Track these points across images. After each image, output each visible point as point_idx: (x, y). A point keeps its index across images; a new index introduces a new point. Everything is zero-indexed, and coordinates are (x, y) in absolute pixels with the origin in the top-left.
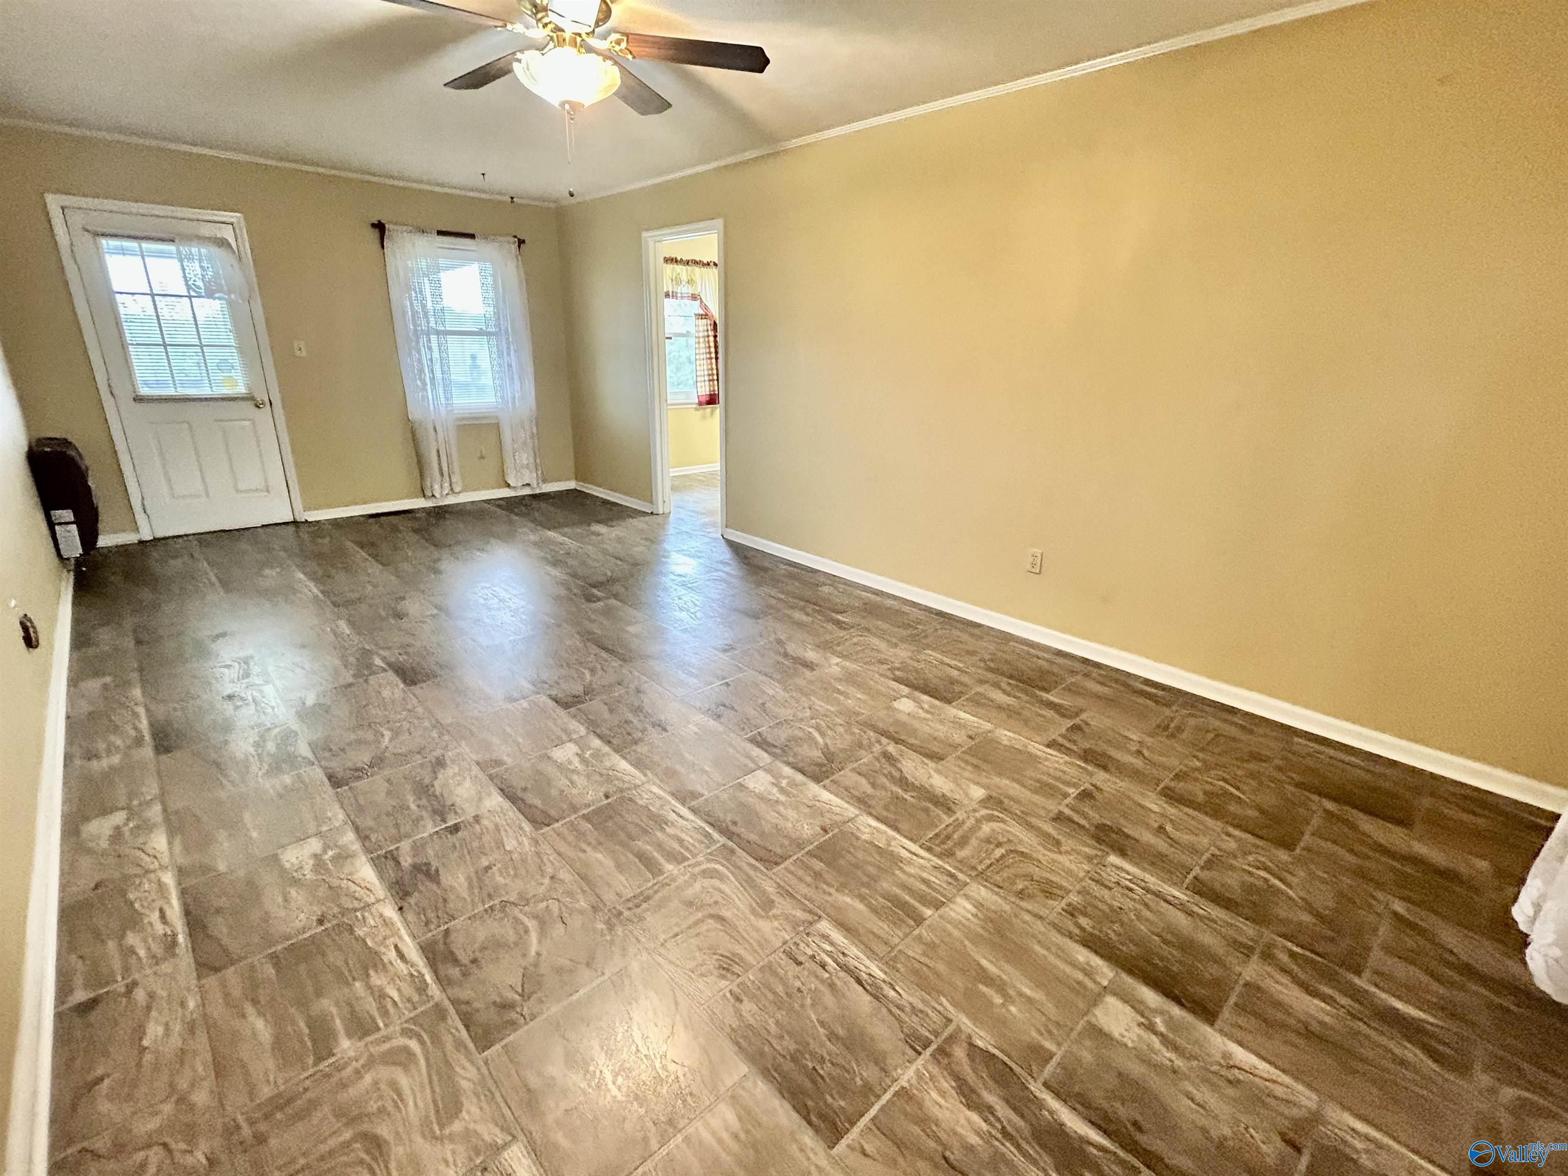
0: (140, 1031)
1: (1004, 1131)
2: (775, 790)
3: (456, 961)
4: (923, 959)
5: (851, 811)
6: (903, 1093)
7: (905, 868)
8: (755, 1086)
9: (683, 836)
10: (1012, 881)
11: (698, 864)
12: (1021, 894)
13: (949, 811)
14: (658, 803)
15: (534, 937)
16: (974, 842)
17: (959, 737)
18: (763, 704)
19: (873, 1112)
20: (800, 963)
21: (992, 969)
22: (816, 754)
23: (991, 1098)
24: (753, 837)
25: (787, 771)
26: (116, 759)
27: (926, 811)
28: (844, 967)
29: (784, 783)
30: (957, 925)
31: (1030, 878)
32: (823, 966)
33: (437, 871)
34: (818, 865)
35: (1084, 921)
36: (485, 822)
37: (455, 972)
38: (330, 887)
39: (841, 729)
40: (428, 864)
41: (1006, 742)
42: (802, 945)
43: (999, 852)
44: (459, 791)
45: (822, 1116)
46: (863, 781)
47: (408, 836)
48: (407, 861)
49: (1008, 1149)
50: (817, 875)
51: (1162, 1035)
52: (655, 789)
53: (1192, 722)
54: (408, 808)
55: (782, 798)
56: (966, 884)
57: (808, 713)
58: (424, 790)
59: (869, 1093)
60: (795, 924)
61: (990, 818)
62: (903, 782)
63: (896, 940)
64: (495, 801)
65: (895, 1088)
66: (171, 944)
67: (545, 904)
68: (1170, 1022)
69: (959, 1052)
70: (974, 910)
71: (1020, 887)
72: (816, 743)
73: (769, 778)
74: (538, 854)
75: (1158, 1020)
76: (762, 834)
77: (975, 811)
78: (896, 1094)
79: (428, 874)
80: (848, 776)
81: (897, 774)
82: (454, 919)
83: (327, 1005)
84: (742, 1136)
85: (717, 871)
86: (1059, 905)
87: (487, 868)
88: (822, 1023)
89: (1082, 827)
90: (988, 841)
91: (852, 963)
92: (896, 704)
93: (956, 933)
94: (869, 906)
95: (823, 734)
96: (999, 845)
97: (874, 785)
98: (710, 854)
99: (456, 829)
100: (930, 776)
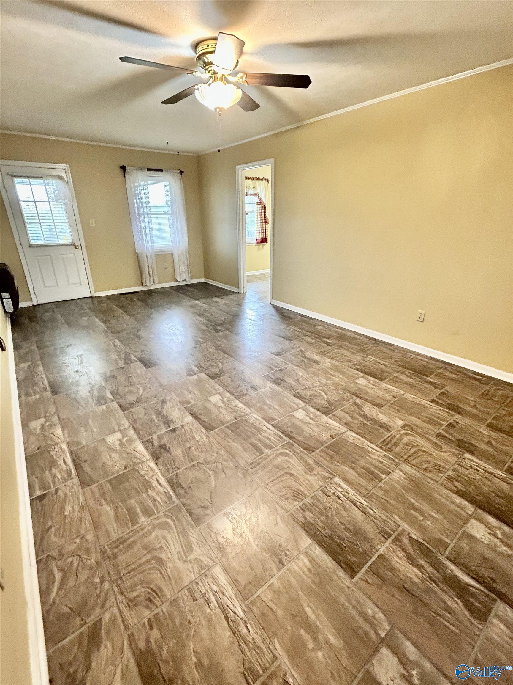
0: (63, 509)
1: (430, 577)
2: (308, 418)
3: (183, 488)
4: (383, 497)
5: (343, 429)
6: (381, 556)
7: (372, 456)
8: (315, 549)
9: (270, 437)
10: (421, 463)
11: (278, 450)
12: (425, 469)
13: (389, 431)
14: (258, 422)
15: (213, 478)
16: (401, 445)
17: (388, 397)
18: (298, 380)
19: (369, 564)
20: (328, 496)
21: (416, 504)
22: (324, 402)
23: (423, 562)
24: (301, 439)
25: (312, 410)
26: (38, 396)
27: (378, 430)
28: (348, 499)
29: (311, 415)
30: (398, 482)
31: (429, 462)
32: (339, 497)
33: (169, 448)
34: (331, 452)
35: (457, 484)
36: (186, 428)
37: (182, 492)
38: (128, 453)
39: (334, 392)
40: (165, 445)
41: (411, 400)
42: (329, 488)
43: (414, 450)
44: (173, 414)
45: (347, 564)
46: (347, 415)
47: (155, 433)
48: (156, 444)
49: (433, 586)
50: (332, 457)
51: (500, 539)
52: (256, 416)
53: (500, 392)
54: (154, 421)
55: (312, 422)
56: (400, 464)
57: (318, 384)
58: (159, 413)
59: (366, 555)
60: (324, 478)
61: (408, 435)
62: (365, 416)
63: (370, 488)
64: (189, 419)
65: (377, 555)
66: (70, 474)
67: (215, 464)
68: (503, 533)
69: (405, 541)
70: (404, 476)
71: (425, 467)
72: (324, 398)
73: (304, 412)
74: (210, 442)
75: (498, 532)
76: (305, 437)
77: (400, 431)
78: (379, 557)
79: (165, 449)
80: (339, 413)
81: (362, 413)
82: (179, 469)
83: (133, 502)
84: (313, 570)
85: (287, 454)
86: (443, 476)
87: (190, 448)
88: (342, 523)
89: (452, 440)
90: (407, 445)
91: (352, 497)
92: (357, 381)
93: (398, 486)
94: (357, 472)
95: (326, 394)
96: (413, 446)
97: (352, 417)
98: (283, 445)
99: (174, 430)
100: (378, 415)
